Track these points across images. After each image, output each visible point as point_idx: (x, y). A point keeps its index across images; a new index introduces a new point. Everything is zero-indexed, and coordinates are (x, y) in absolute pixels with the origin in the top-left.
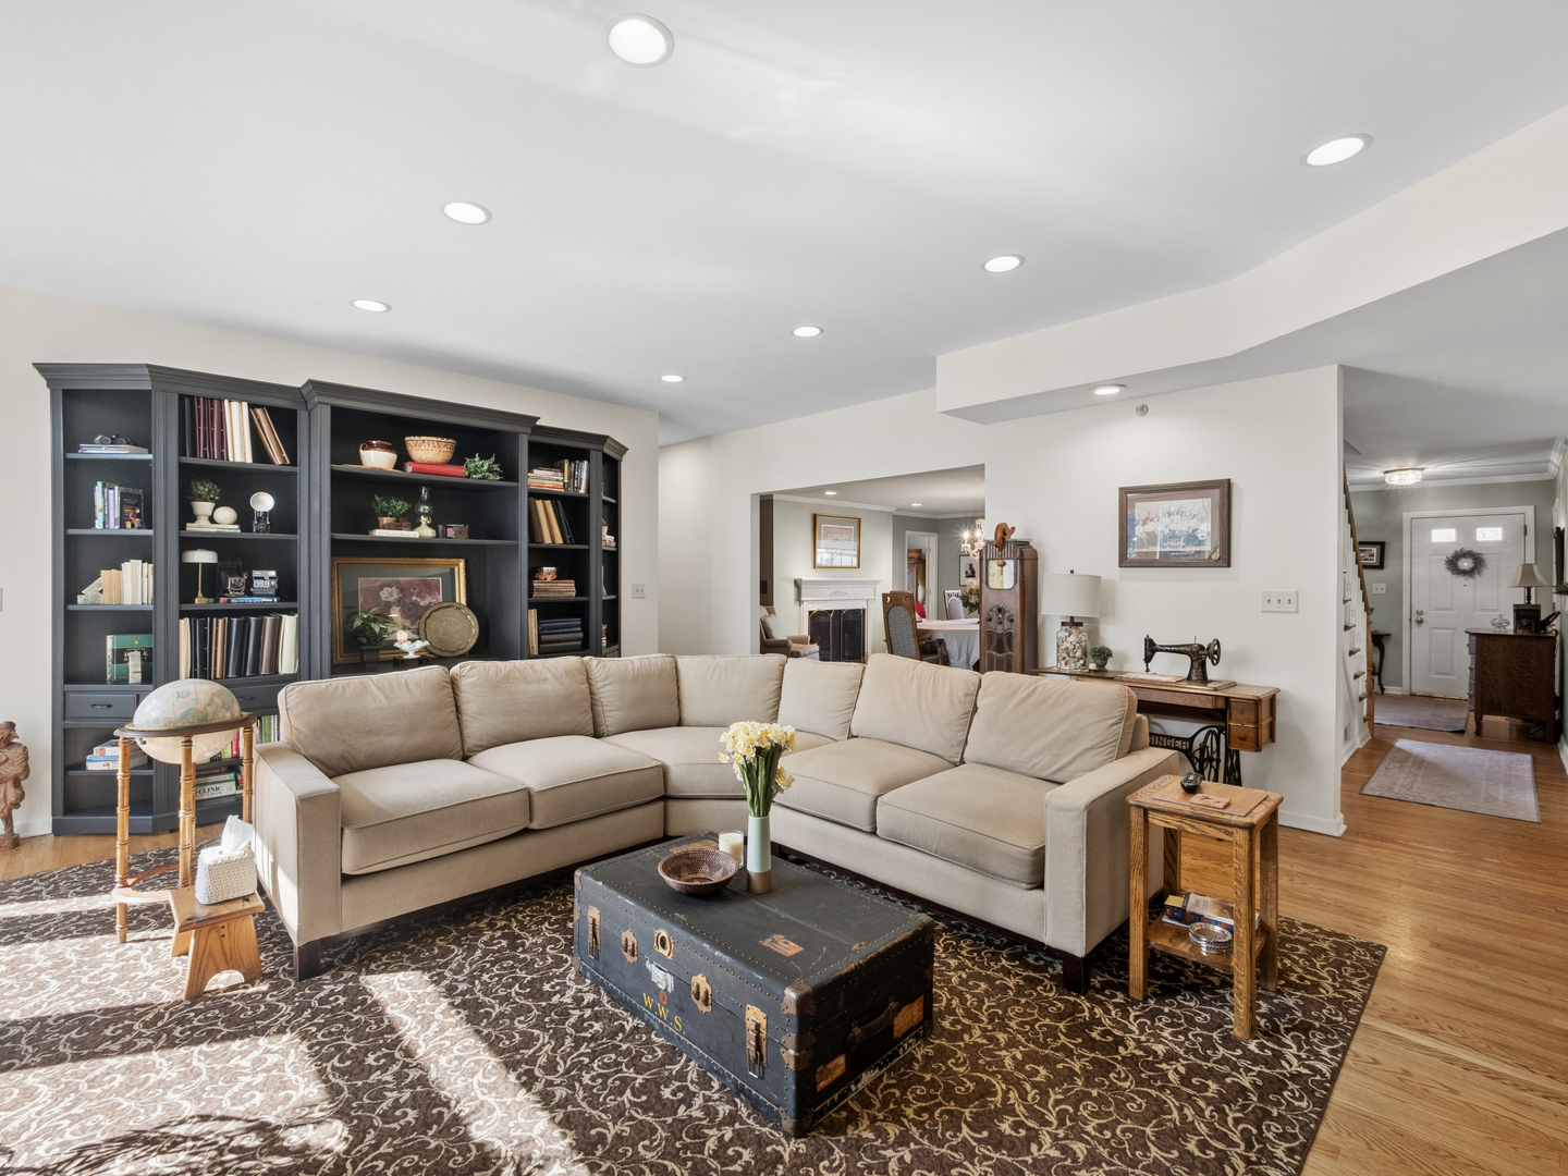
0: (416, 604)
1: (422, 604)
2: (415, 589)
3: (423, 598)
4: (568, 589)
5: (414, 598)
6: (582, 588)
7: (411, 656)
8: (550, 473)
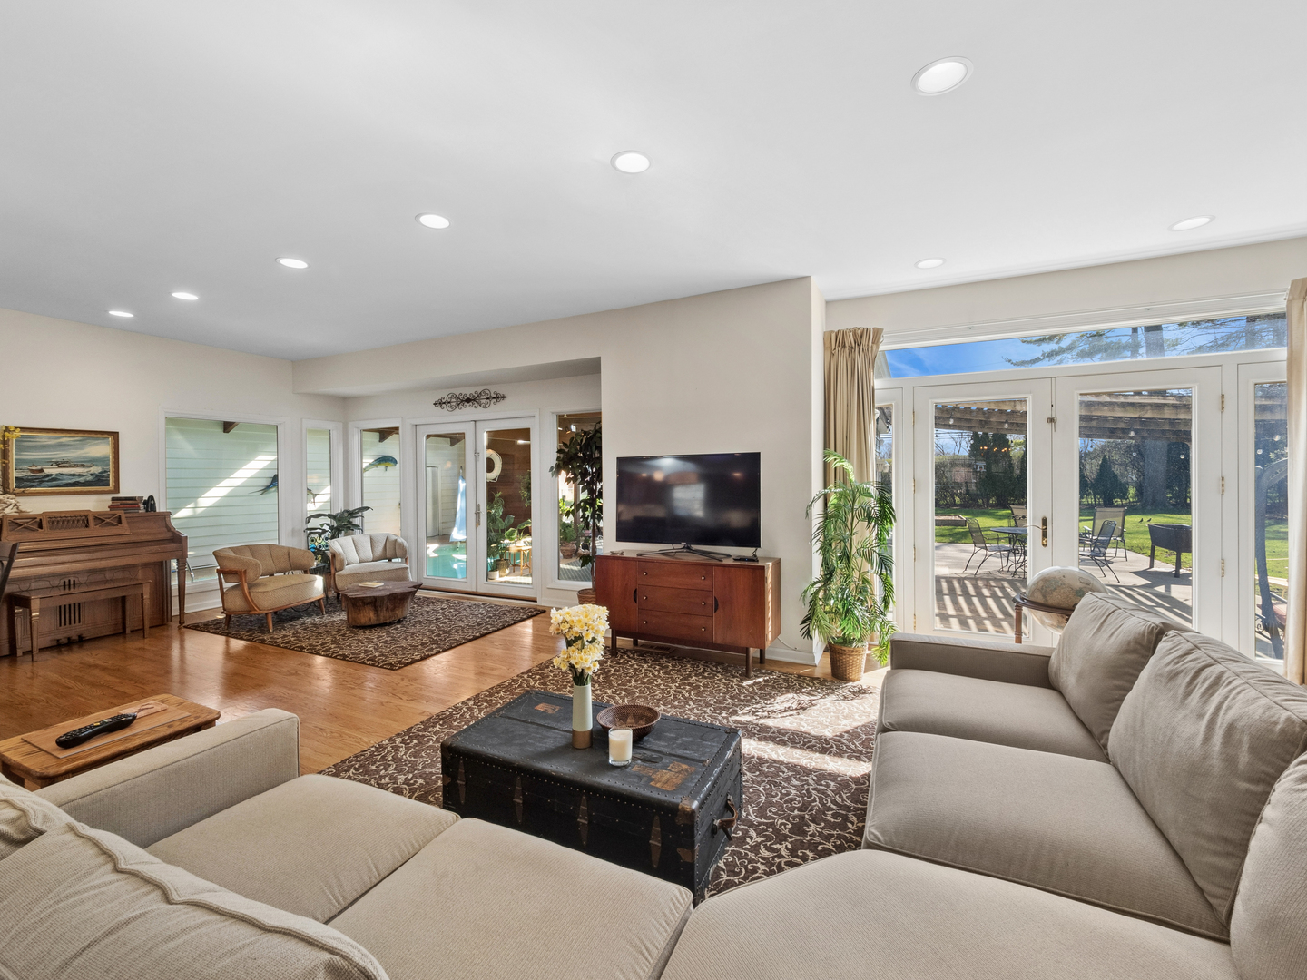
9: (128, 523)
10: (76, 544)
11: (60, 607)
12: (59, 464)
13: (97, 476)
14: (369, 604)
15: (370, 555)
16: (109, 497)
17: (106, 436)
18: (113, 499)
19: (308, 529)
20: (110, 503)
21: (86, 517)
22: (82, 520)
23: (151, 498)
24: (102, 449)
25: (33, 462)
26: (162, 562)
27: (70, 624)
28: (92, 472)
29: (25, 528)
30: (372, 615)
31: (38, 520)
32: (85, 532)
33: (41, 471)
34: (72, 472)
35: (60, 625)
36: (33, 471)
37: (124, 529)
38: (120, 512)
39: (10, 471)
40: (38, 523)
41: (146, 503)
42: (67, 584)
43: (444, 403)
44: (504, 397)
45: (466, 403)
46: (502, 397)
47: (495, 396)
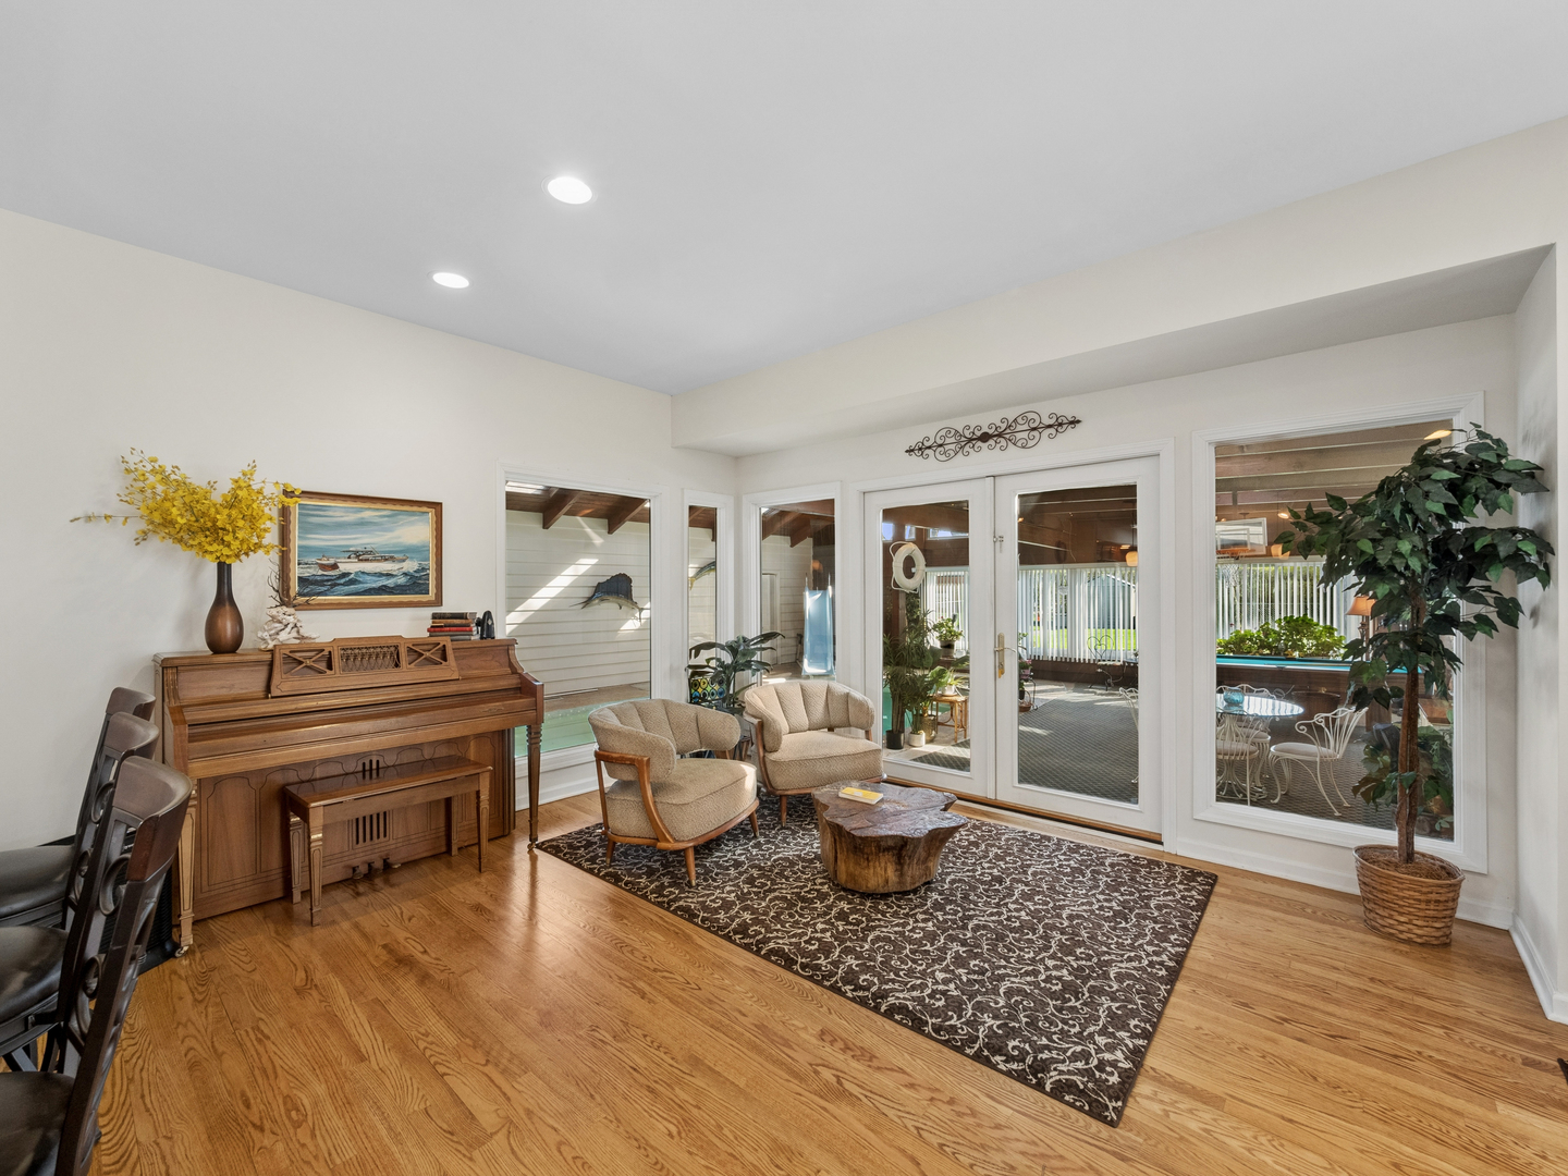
9: (456, 658)
10: (380, 698)
11: (357, 820)
12: (360, 556)
13: (412, 576)
14: (888, 849)
15: (804, 721)
16: (429, 611)
17: (425, 509)
18: (435, 616)
19: (690, 667)
20: (429, 623)
21: (396, 647)
22: (388, 653)
23: (488, 615)
24: (417, 532)
25: (323, 551)
26: (503, 731)
27: (372, 839)
28: (404, 570)
29: (306, 667)
30: (891, 873)
31: (326, 653)
32: (394, 677)
33: (335, 566)
34: (378, 570)
35: (358, 842)
36: (323, 567)
37: (450, 670)
38: (445, 640)
39: (291, 566)
40: (327, 658)
41: (480, 623)
42: (367, 767)
43: (929, 447)
44: (1075, 422)
45: (979, 443)
46: (1071, 423)
47: (1052, 422)
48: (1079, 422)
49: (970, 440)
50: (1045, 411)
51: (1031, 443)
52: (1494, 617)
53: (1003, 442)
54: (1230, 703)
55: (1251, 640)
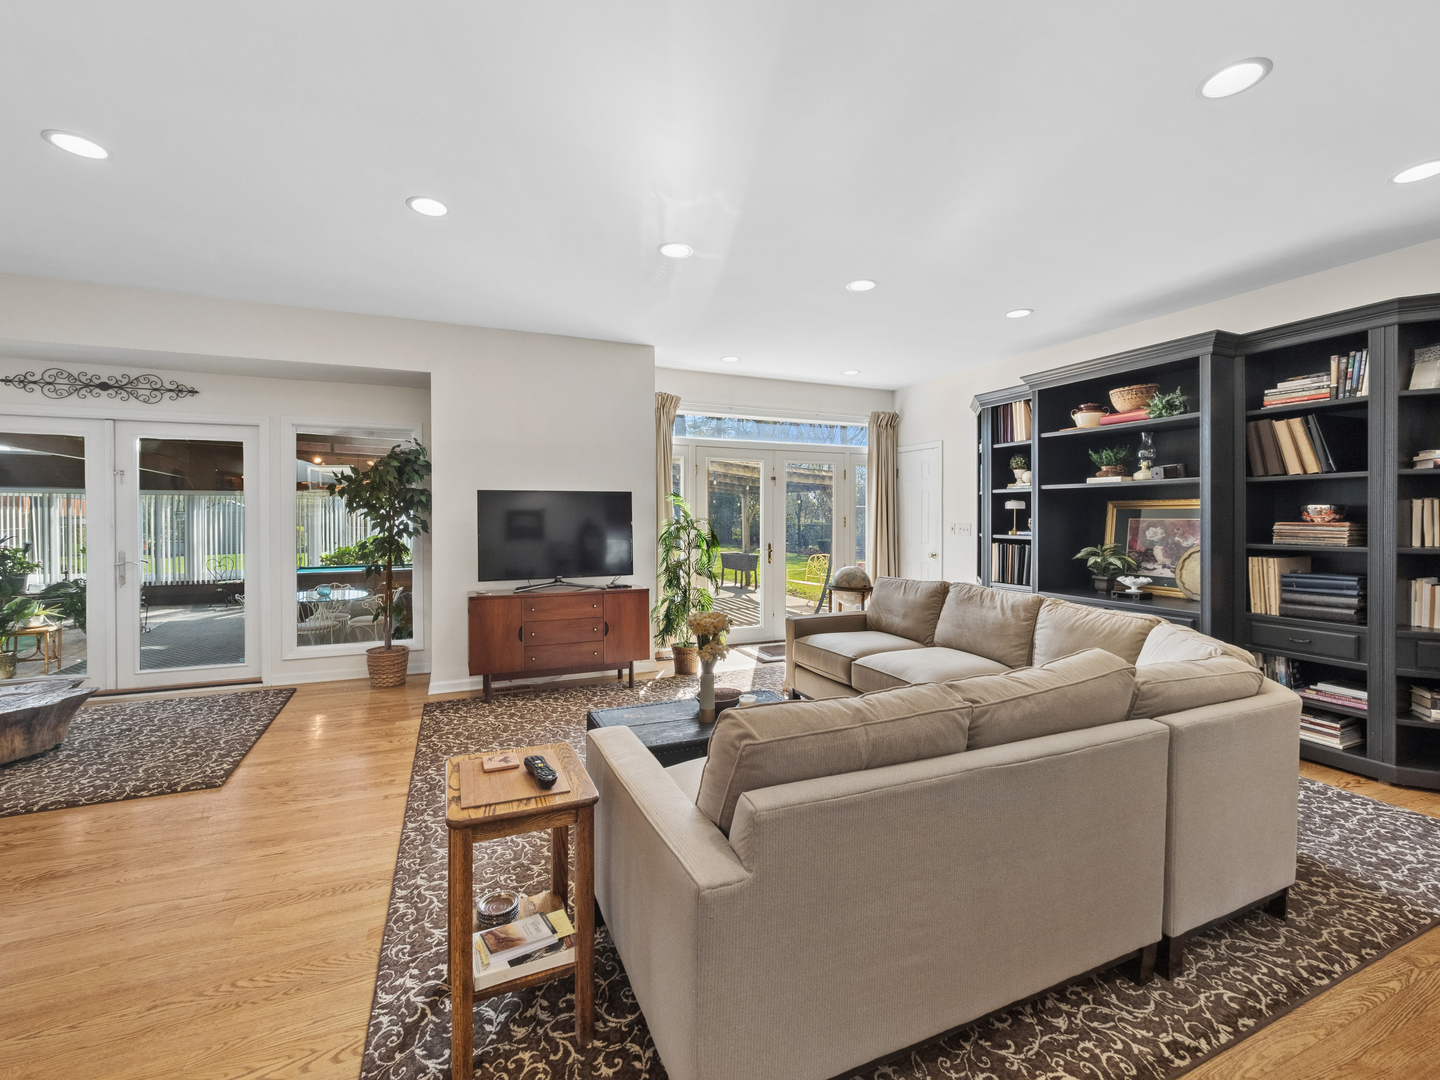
0: (1178, 545)
1: (1184, 545)
2: (1178, 529)
3: (1186, 539)
4: (1339, 535)
5: (1177, 539)
6: (1361, 537)
7: (1133, 590)
8: (1307, 381)
14: (15, 723)
30: (19, 742)
43: (35, 383)
44: (193, 392)
45: (98, 390)
46: (190, 392)
47: (173, 387)
48: (197, 392)
49: (87, 386)
50: (167, 379)
51: (152, 400)
52: (420, 529)
53: (124, 394)
54: (322, 595)
55: (349, 554)
